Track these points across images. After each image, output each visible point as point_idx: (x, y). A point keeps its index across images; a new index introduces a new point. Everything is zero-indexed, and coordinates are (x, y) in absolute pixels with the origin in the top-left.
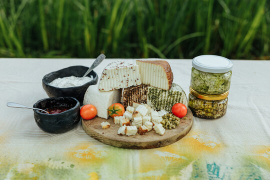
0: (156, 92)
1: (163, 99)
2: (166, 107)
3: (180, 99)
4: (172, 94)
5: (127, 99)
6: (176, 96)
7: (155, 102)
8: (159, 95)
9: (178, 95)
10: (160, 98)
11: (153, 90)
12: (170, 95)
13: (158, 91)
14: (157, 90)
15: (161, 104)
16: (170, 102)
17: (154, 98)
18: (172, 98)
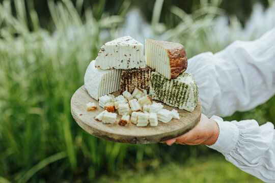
0: (160, 80)
1: (167, 89)
2: (170, 99)
3: (185, 93)
4: (177, 85)
5: (125, 82)
6: (181, 88)
7: (159, 91)
8: (163, 84)
9: (183, 87)
10: (164, 88)
11: (157, 76)
12: (175, 85)
13: (162, 79)
14: (160, 77)
15: (165, 95)
16: (174, 95)
17: (158, 86)
18: (177, 90)
